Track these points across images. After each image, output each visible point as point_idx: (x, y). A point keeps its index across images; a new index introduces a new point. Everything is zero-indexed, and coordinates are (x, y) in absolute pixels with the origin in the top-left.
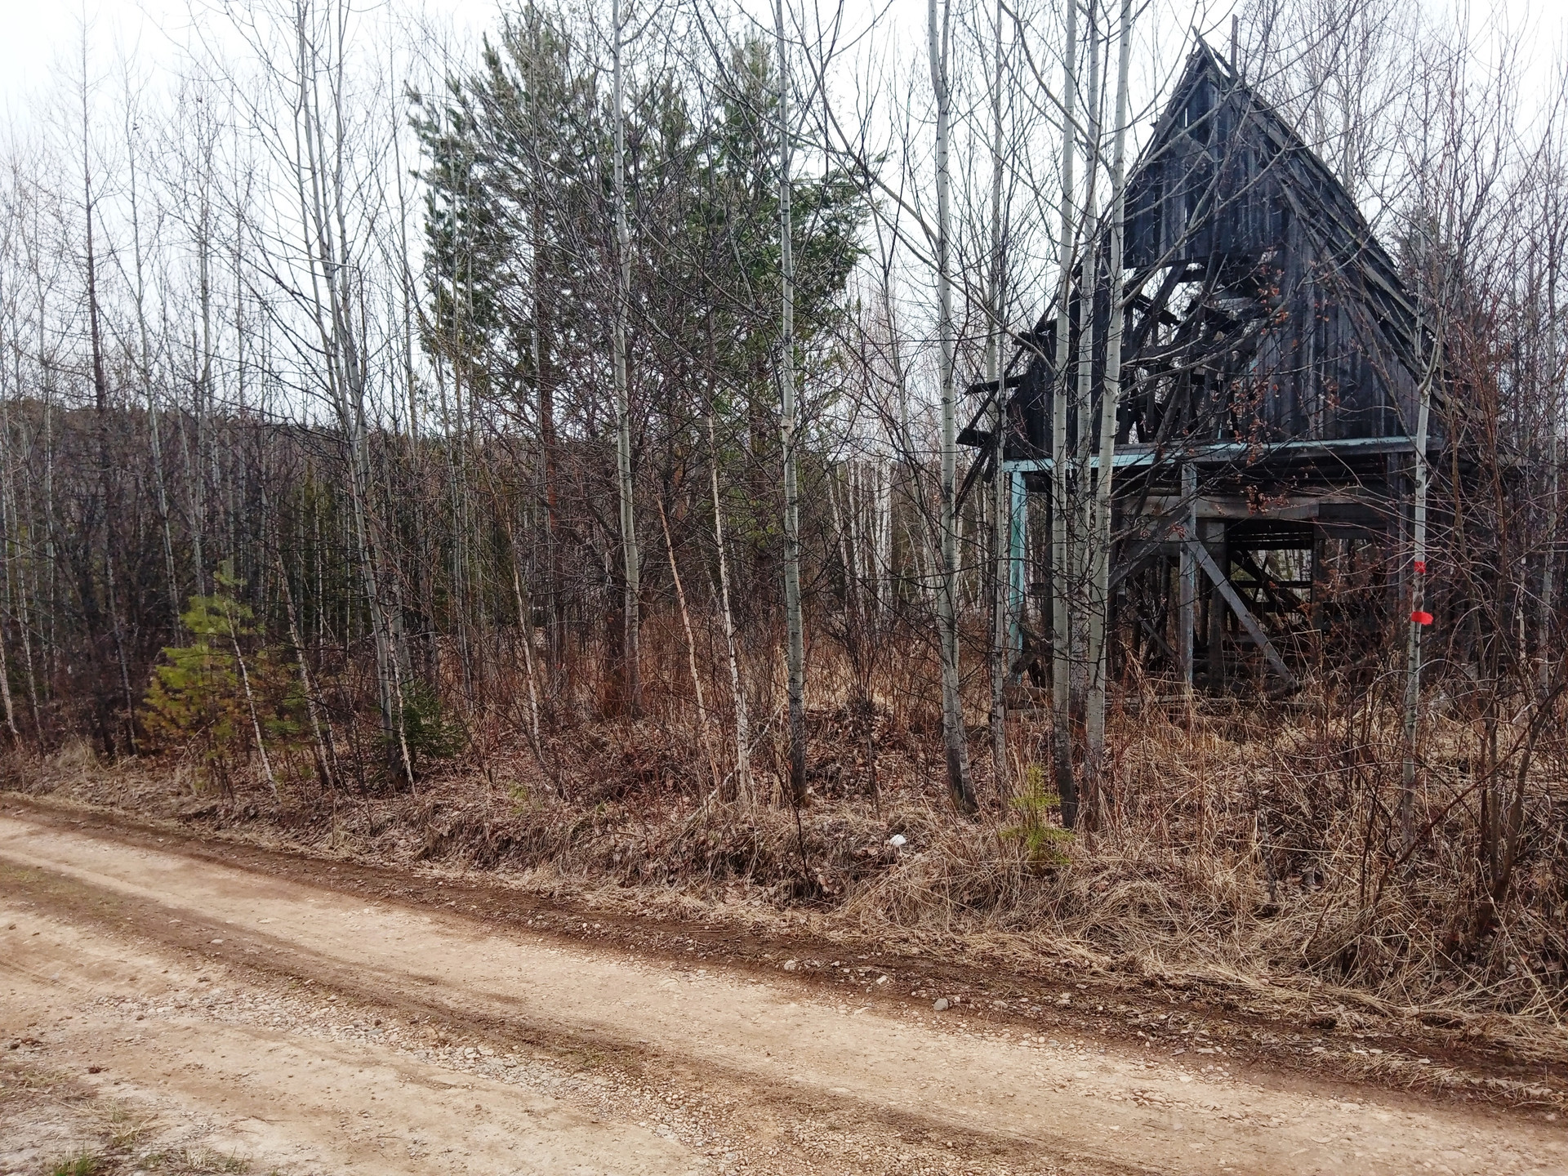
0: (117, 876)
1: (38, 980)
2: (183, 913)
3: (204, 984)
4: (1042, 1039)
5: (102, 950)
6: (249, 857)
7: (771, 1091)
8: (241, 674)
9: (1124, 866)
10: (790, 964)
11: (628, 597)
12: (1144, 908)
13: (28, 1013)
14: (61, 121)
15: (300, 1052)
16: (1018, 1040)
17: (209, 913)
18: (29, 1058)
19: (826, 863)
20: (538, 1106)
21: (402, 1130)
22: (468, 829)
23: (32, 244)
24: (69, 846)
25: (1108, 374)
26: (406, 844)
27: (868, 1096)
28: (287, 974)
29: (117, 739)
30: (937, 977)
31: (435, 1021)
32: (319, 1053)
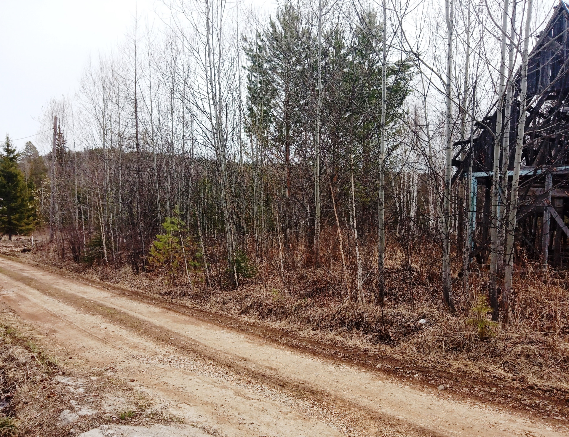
0: (139, 313)
1: (115, 348)
2: (161, 328)
3: (168, 353)
4: (484, 406)
5: (135, 339)
6: (182, 309)
7: (373, 414)
8: (181, 245)
9: (520, 338)
10: (379, 366)
11: (316, 222)
12: (528, 356)
13: (111, 358)
14: (128, 53)
15: (200, 381)
16: (473, 405)
17: (169, 328)
18: (112, 374)
19: (392, 328)
20: (284, 410)
21: (236, 414)
22: (256, 305)
23: (117, 95)
24: (124, 301)
25: (518, 137)
26: (235, 308)
27: (412, 421)
28: (195, 352)
29: (140, 265)
30: (439, 376)
31: (246, 374)
32: (207, 382)
